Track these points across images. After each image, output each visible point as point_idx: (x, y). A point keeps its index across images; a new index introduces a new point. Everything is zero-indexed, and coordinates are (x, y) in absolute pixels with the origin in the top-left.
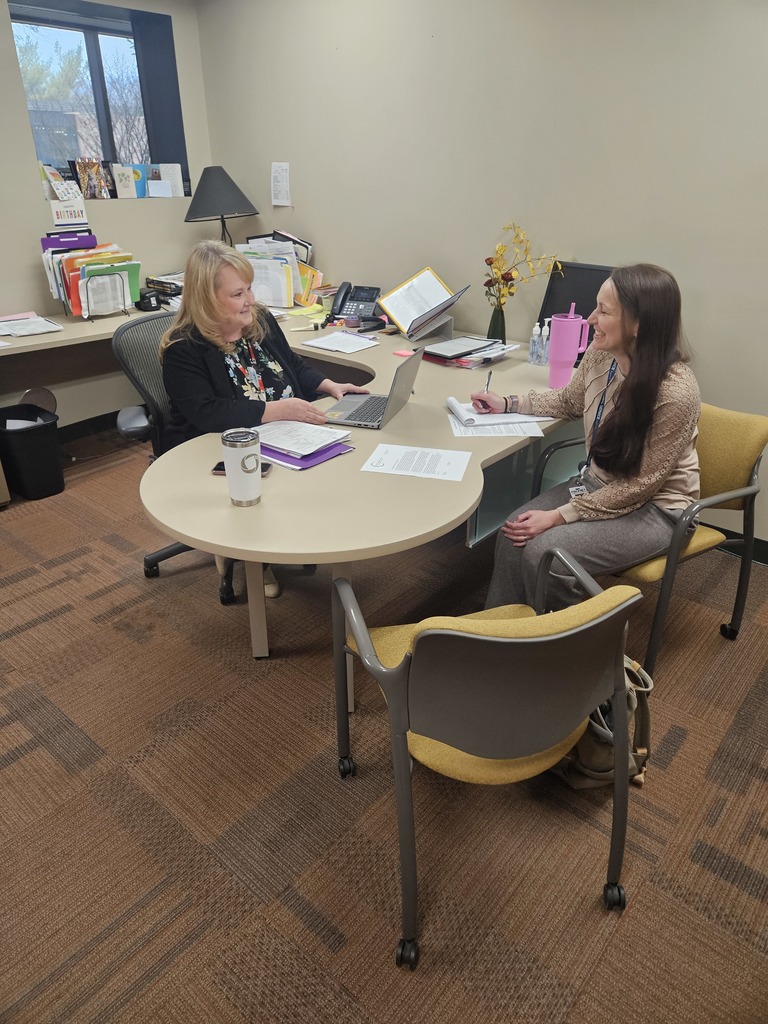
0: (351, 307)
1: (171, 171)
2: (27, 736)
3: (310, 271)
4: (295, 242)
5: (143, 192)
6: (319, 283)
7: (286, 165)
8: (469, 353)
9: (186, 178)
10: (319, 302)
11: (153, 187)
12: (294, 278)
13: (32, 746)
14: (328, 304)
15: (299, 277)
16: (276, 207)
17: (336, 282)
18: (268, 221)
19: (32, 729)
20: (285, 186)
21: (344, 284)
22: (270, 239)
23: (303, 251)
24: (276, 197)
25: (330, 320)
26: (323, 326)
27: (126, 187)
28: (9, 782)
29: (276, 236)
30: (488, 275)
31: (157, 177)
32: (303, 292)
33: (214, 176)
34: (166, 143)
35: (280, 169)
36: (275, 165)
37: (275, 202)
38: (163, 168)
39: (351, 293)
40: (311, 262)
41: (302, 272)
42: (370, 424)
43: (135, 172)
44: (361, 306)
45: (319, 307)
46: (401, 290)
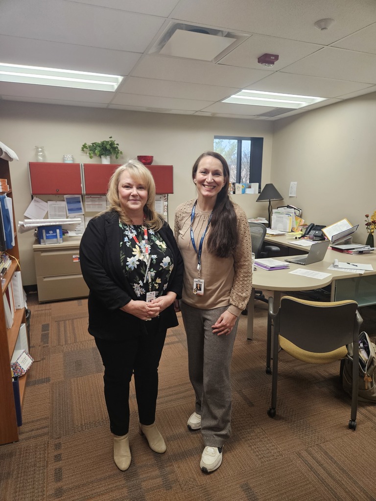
0: (312, 232)
1: (255, 186)
2: (177, 340)
3: (299, 219)
4: (295, 209)
5: (244, 192)
6: (302, 223)
7: (296, 183)
8: (354, 249)
9: (260, 188)
10: (301, 231)
11: (248, 191)
12: (293, 222)
13: (178, 342)
14: (304, 231)
15: (295, 221)
16: (290, 197)
17: (309, 224)
18: (286, 202)
19: (178, 339)
20: (295, 189)
21: (312, 224)
22: (286, 208)
23: (297, 212)
24: (291, 194)
25: (303, 236)
26: (299, 238)
27: (239, 190)
28: (171, 348)
29: (288, 207)
30: (366, 221)
31: (250, 187)
32: (296, 227)
33: (269, 187)
34: (255, 176)
35: (293, 184)
36: (292, 183)
37: (290, 195)
38: (252, 184)
39: (313, 227)
40: (301, 216)
41: (296, 220)
42: (301, 263)
43: (242, 186)
44: (317, 232)
45: (301, 232)
46: (332, 226)
